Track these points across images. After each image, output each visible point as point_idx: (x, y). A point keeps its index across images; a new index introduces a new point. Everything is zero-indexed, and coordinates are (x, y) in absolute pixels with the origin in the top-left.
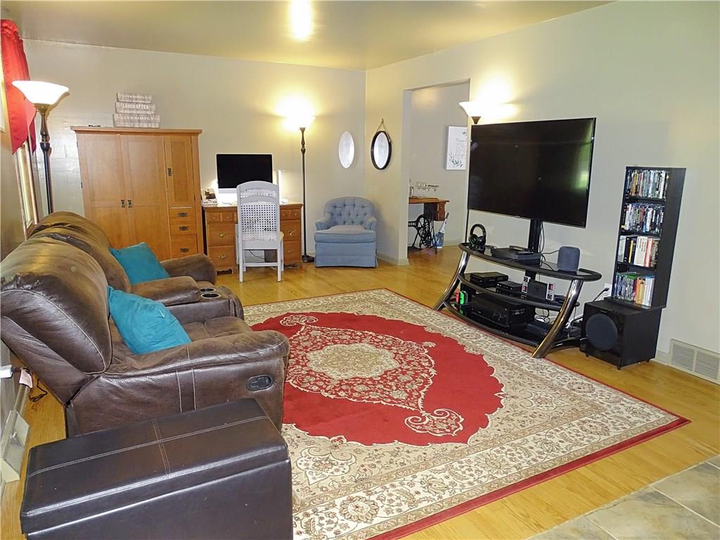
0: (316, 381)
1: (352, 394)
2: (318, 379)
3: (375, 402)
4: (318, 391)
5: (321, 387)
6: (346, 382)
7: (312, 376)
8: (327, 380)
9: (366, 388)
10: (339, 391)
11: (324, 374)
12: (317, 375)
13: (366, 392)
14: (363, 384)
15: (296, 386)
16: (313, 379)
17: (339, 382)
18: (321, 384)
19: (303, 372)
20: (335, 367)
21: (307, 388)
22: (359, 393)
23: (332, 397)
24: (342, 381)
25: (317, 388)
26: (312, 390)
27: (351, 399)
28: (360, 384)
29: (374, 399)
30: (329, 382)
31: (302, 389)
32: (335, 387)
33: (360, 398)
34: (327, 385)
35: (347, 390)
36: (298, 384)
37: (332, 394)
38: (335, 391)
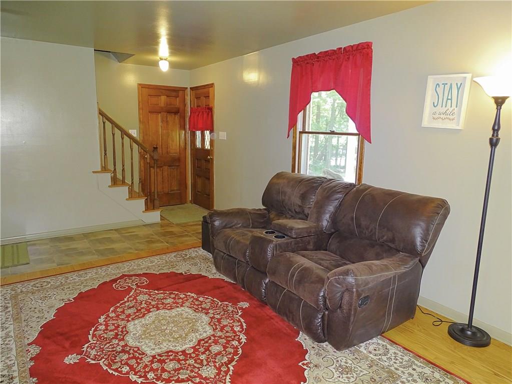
0: (201, 305)
1: (176, 296)
2: (200, 306)
3: (162, 292)
4: (199, 297)
5: (197, 300)
6: (178, 305)
7: (205, 309)
8: (192, 306)
9: (164, 302)
10: (184, 298)
11: (195, 311)
12: (200, 309)
13: (166, 299)
14: (166, 304)
15: (215, 299)
16: (203, 306)
17: (184, 305)
18: (197, 303)
19: (212, 312)
20: (186, 318)
21: (207, 298)
22: (170, 297)
23: (189, 294)
24: (182, 306)
25: (200, 299)
26: (203, 297)
27: (176, 293)
28: (167, 304)
29: (161, 293)
30: (191, 304)
31: (210, 297)
32: (187, 300)
33: (170, 294)
34: (192, 301)
35: (178, 299)
36: (214, 301)
37: (189, 295)
38: (186, 297)
